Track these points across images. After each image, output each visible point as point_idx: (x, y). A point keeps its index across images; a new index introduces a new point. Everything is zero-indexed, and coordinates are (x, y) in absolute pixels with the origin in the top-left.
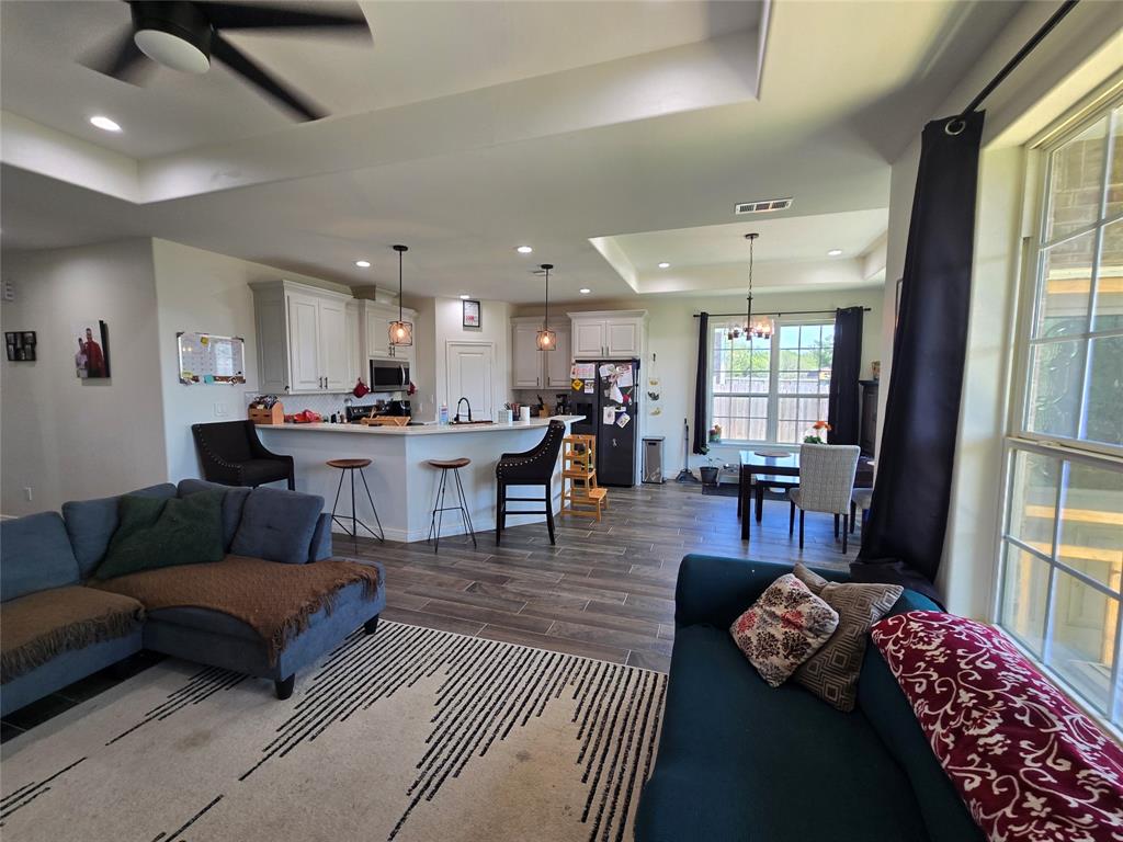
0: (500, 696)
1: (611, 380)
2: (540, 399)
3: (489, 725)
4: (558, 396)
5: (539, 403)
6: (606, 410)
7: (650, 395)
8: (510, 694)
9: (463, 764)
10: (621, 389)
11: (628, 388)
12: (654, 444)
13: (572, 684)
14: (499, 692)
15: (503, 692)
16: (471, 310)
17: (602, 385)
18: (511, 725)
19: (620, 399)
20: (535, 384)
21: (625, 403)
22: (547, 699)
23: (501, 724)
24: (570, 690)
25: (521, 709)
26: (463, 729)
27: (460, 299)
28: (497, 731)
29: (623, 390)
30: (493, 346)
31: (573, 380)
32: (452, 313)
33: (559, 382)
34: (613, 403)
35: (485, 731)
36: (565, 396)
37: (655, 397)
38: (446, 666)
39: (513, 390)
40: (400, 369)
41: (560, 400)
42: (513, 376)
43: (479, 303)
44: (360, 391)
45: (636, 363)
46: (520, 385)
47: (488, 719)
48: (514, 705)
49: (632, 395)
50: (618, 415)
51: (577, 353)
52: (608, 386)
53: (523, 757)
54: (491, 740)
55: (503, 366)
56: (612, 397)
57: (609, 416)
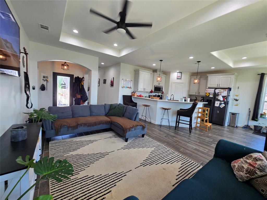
0: (164, 157)
1: (219, 94)
2: (196, 98)
3: (159, 161)
4: (202, 97)
5: (196, 99)
6: (216, 102)
7: (235, 99)
8: (166, 157)
9: (152, 164)
10: (222, 96)
11: (225, 96)
12: (234, 115)
13: (182, 162)
14: (164, 156)
15: (165, 157)
16: (179, 74)
17: (215, 95)
18: (164, 163)
19: (222, 99)
20: (195, 94)
21: (224, 100)
22: (174, 162)
23: (162, 162)
24: (181, 163)
25: (167, 161)
26: (154, 159)
27: (176, 72)
28: (161, 162)
29: (223, 97)
30: (184, 83)
31: (206, 93)
32: (175, 75)
33: (202, 94)
34: (219, 100)
35: (158, 161)
36: (204, 97)
37: (237, 100)
38: (155, 148)
39: (189, 95)
40: (161, 88)
41: (202, 98)
42: (189, 91)
43: (181, 73)
44: (151, 92)
45: (230, 89)
46: (191, 93)
47: (159, 160)
48: (166, 160)
49: (227, 99)
50: (220, 104)
51: (209, 85)
52: (218, 95)
53: (164, 169)
54: (159, 163)
55: (186, 89)
56: (219, 99)
57: (217, 104)
